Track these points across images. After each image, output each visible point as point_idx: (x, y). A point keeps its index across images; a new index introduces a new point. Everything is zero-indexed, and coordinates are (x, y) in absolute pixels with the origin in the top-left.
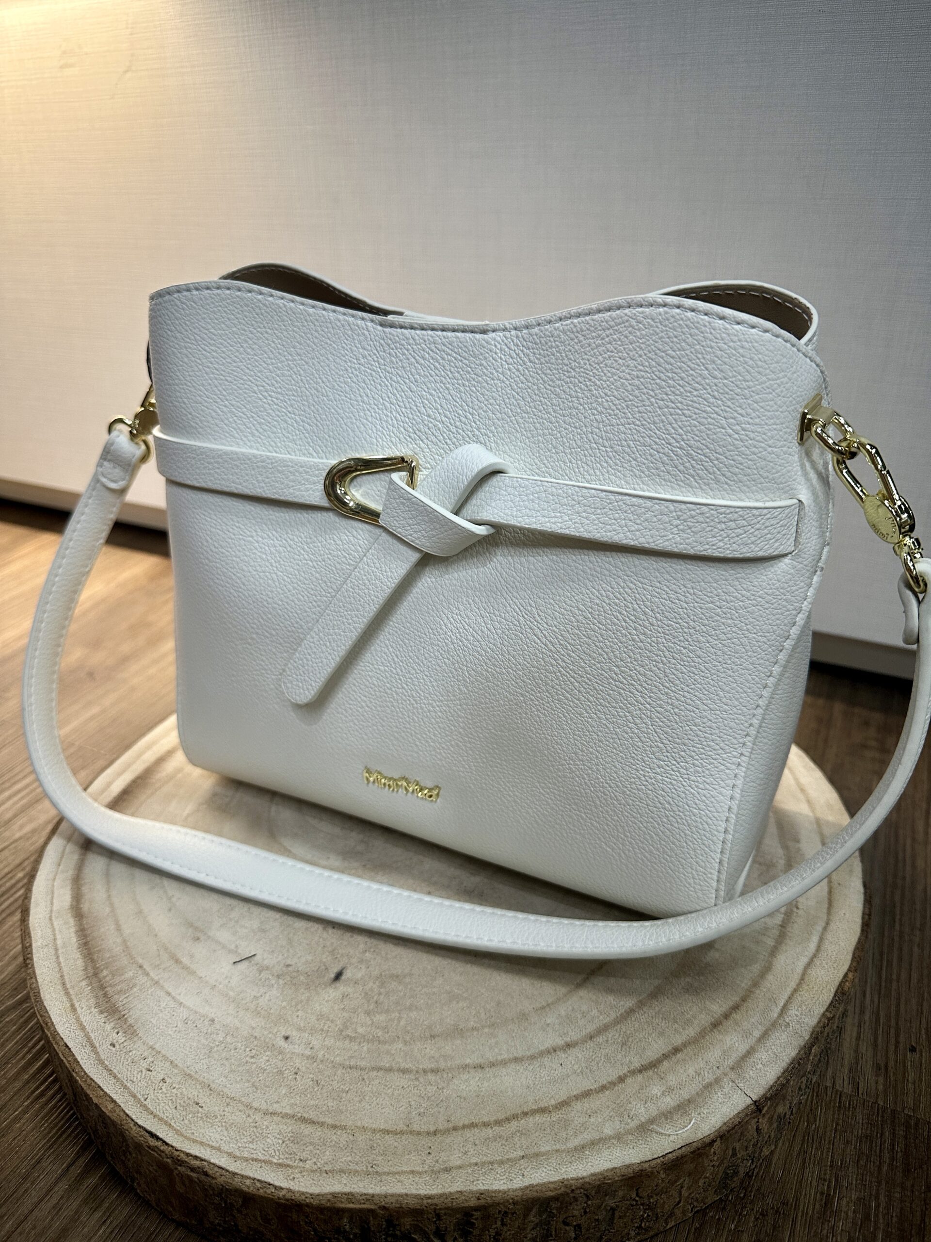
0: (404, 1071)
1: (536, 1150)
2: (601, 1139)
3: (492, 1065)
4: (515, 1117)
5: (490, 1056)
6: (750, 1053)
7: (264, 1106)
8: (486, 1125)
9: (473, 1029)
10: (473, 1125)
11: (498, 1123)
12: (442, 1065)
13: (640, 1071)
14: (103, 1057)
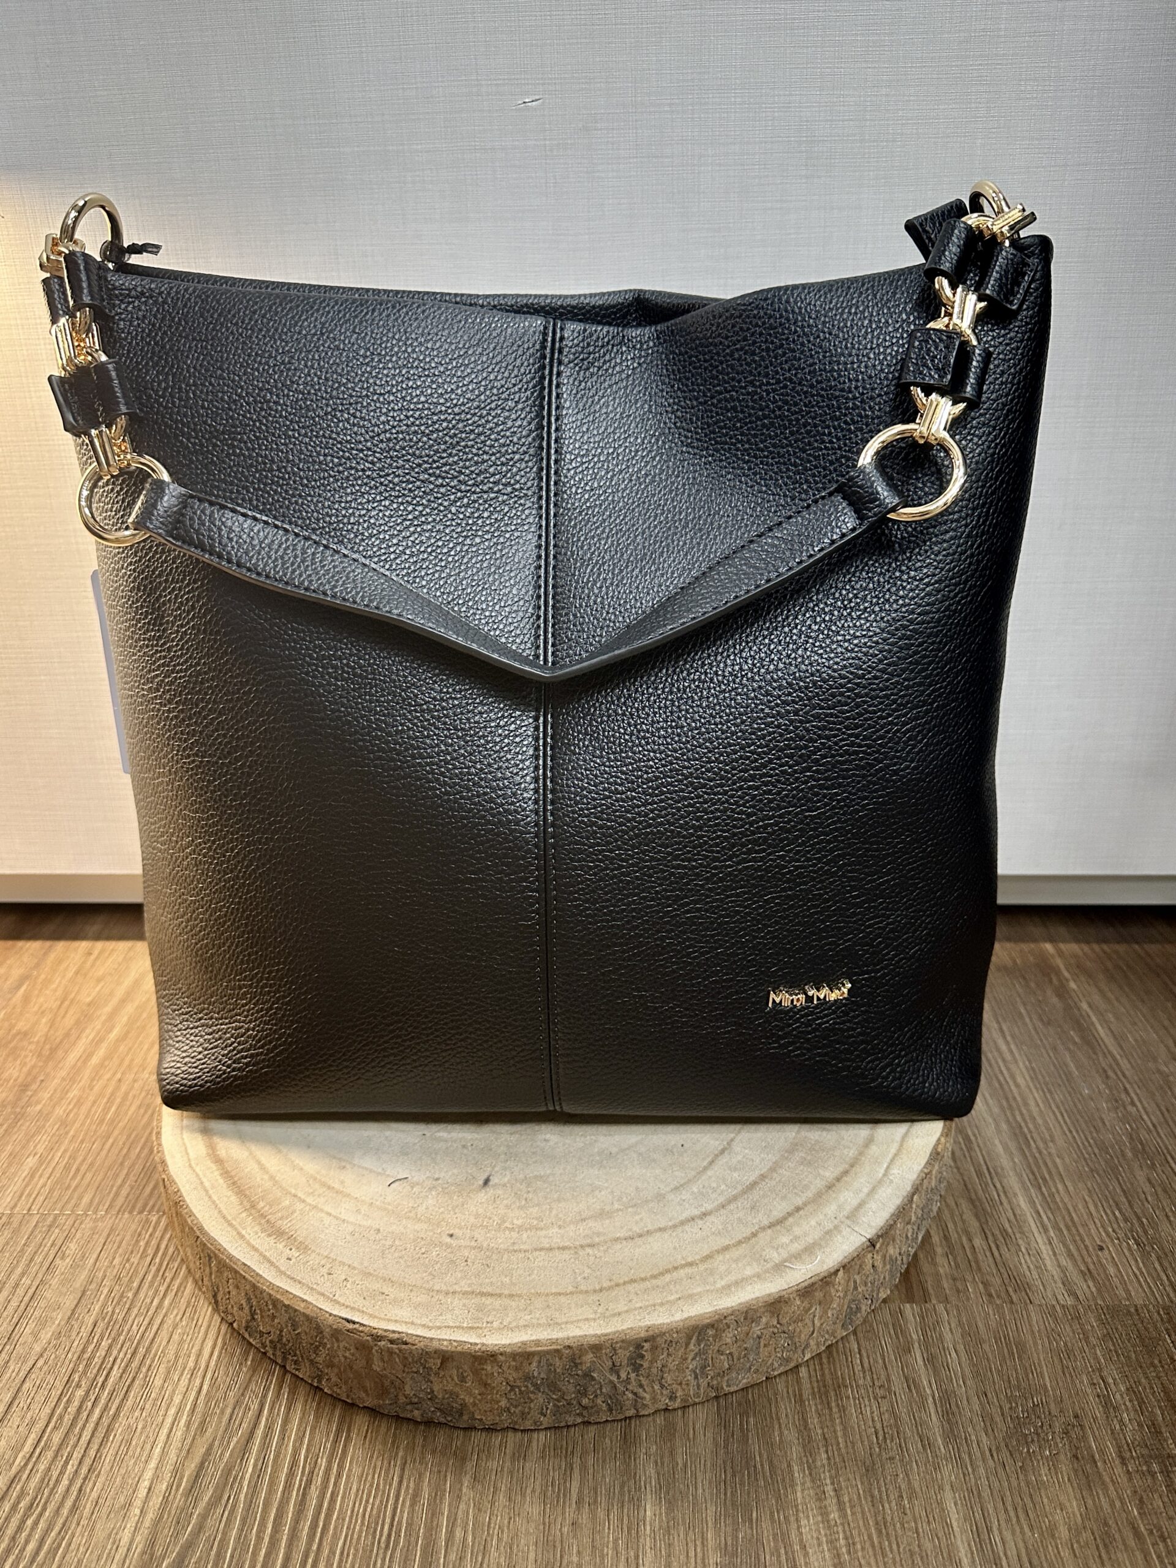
0: (564, 1248)
1: (690, 1292)
2: (743, 1280)
3: (640, 1236)
4: (668, 1271)
5: (637, 1229)
6: (861, 1205)
7: (444, 1288)
8: (643, 1280)
9: (618, 1210)
10: (632, 1281)
11: (654, 1277)
12: (597, 1240)
13: (769, 1227)
14: (283, 1269)
